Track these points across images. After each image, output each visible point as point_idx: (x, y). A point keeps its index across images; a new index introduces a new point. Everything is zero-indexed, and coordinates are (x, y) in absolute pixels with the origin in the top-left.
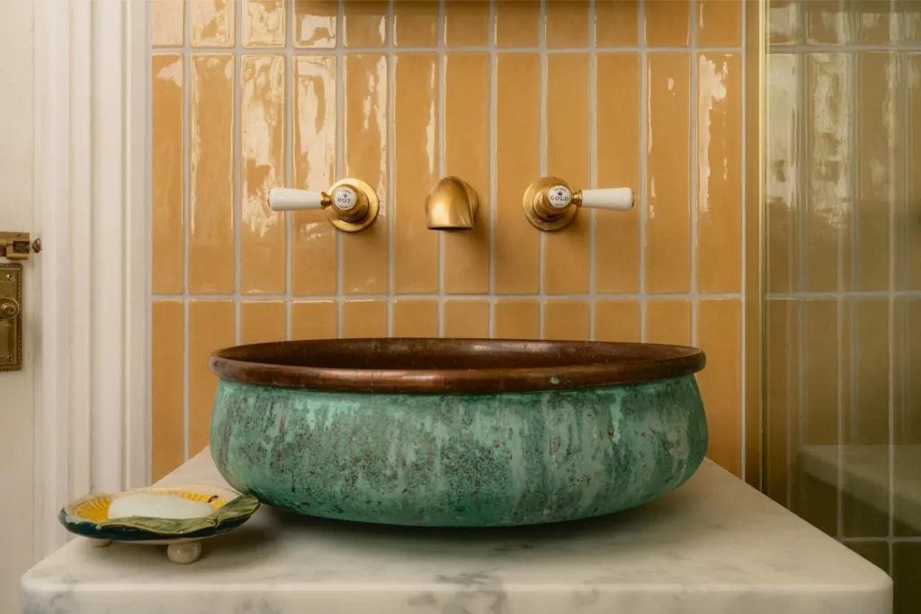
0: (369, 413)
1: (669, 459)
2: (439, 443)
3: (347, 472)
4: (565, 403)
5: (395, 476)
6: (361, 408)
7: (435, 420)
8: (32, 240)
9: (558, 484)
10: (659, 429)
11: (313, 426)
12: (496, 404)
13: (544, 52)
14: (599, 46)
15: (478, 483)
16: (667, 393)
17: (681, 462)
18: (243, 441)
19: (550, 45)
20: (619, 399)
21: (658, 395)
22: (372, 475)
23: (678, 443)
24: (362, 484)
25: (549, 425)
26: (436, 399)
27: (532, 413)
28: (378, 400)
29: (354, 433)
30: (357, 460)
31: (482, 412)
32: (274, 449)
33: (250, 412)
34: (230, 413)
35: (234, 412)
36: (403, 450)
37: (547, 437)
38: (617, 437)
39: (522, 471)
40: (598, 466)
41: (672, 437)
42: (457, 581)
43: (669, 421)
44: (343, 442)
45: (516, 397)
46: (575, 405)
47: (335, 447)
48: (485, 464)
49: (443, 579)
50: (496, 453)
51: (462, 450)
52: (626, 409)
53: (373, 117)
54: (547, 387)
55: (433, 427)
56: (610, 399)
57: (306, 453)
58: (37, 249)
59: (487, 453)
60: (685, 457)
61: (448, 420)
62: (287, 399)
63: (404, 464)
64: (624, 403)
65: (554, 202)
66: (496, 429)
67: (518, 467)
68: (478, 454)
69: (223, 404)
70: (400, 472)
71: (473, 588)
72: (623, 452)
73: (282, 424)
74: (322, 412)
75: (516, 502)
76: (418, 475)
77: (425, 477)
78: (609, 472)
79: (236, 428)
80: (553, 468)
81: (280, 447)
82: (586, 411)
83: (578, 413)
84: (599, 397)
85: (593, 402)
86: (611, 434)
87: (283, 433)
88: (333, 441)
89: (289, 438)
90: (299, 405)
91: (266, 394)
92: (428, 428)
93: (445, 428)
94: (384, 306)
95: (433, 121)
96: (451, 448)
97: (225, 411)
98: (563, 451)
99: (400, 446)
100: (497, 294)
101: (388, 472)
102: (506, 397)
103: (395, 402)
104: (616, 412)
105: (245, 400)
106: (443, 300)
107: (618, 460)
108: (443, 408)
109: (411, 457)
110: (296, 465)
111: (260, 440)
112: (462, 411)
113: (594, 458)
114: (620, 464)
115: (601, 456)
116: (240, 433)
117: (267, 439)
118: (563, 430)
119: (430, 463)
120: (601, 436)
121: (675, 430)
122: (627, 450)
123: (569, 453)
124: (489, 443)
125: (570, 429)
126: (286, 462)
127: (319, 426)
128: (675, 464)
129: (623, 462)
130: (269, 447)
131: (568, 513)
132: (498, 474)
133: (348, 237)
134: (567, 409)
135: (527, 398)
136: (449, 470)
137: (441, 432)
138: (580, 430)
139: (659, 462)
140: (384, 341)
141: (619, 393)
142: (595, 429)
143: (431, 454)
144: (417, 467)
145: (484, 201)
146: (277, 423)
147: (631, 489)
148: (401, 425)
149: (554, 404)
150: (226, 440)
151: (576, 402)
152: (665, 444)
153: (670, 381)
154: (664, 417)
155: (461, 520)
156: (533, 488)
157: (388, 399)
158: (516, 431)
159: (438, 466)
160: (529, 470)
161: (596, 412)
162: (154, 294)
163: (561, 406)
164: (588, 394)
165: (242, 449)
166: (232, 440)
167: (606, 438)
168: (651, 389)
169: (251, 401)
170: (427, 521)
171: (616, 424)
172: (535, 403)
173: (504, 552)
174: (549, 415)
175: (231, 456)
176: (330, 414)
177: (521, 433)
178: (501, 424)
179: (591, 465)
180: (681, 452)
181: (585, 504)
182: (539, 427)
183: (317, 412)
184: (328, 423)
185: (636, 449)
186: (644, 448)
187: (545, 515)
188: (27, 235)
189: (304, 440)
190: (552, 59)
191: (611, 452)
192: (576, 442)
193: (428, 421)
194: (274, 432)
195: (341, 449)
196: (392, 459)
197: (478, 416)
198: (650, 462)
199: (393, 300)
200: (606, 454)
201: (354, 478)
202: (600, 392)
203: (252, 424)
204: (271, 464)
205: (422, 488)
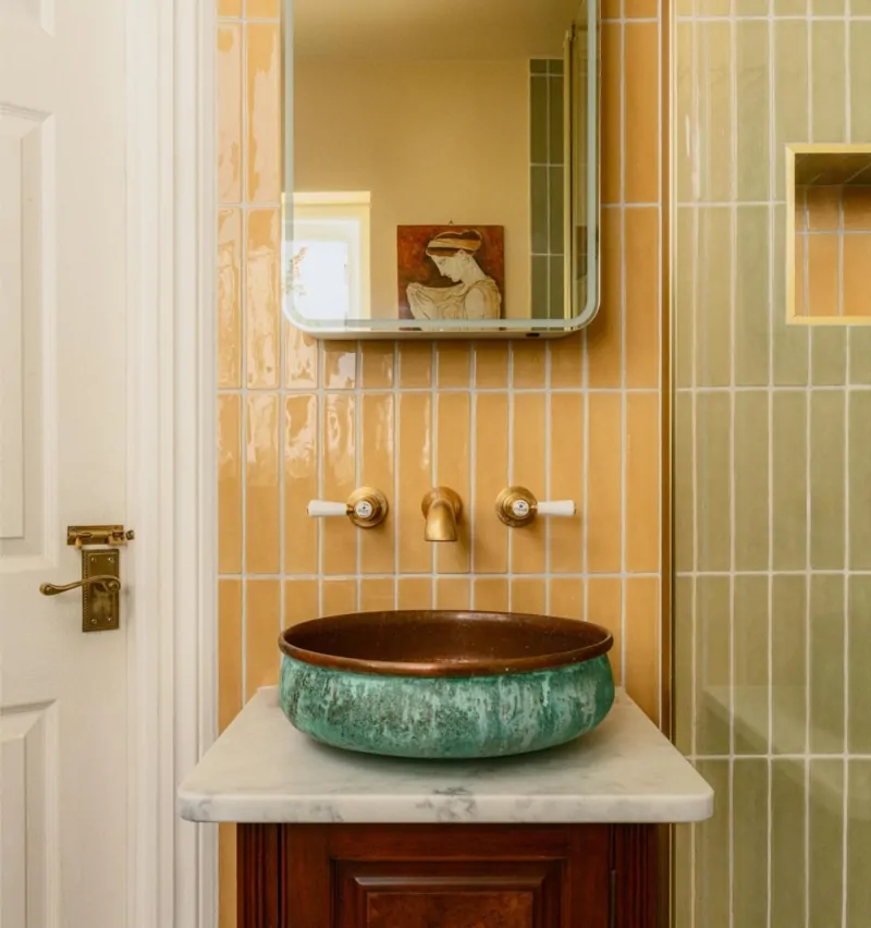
0: (391, 689)
1: (581, 715)
2: (434, 708)
3: (377, 726)
4: (513, 682)
5: (407, 729)
6: (386, 686)
7: (432, 694)
8: (126, 530)
9: (508, 733)
10: (574, 695)
11: (355, 696)
12: (470, 683)
13: (511, 391)
14: (552, 387)
15: (458, 734)
16: (581, 672)
17: (589, 716)
18: (308, 702)
19: (515, 387)
20: (547, 678)
21: (575, 672)
22: (393, 728)
23: (588, 704)
24: (386, 733)
25: (503, 696)
26: (432, 680)
27: (493, 689)
28: (396, 681)
29: (382, 701)
30: (383, 719)
31: (461, 689)
32: (330, 709)
33: (312, 684)
34: (297, 682)
35: (300, 682)
36: (413, 712)
37: (501, 704)
38: (546, 702)
39: (485, 725)
40: (533, 721)
41: (583, 700)
42: (446, 793)
43: (582, 690)
44: (374, 707)
45: (482, 679)
46: (519, 683)
47: (370, 709)
48: (462, 722)
49: (437, 792)
50: (470, 714)
51: (448, 712)
52: (553, 685)
53: (383, 441)
54: (501, 673)
55: (431, 698)
56: (542, 678)
57: (351, 713)
58: (130, 536)
59: (464, 715)
60: (593, 712)
61: (440, 694)
62: (338, 677)
63: (413, 721)
64: (551, 679)
65: (516, 512)
66: (469, 699)
67: (483, 723)
68: (458, 716)
69: (292, 675)
70: (410, 726)
71: (455, 797)
72: (550, 712)
73: (335, 694)
74: (361, 687)
75: (481, 745)
76: (422, 728)
77: (425, 729)
78: (540, 724)
79: (303, 693)
80: (505, 723)
81: (334, 708)
82: (527, 686)
83: (521, 688)
84: (536, 678)
85: (531, 680)
86: (542, 701)
87: (336, 699)
88: (368, 706)
89: (340, 702)
90: (345, 682)
91: (323, 673)
92: (427, 698)
93: (438, 699)
94: (391, 582)
95: (428, 443)
96: (442, 711)
97: (294, 680)
98: (511, 712)
99: (411, 710)
100: (476, 573)
101: (403, 726)
102: (475, 679)
103: (407, 682)
104: (546, 686)
105: (309, 675)
106: (436, 577)
107: (547, 718)
108: (437, 686)
109: (417, 717)
110: (344, 720)
111: (319, 703)
112: (448, 687)
113: (530, 716)
114: (548, 719)
115: (535, 715)
116: (305, 697)
117: (325, 703)
118: (511, 699)
119: (429, 721)
120: (535, 702)
121: (586, 694)
122: (552, 710)
123: (515, 713)
124: (464, 707)
125: (516, 698)
126: (338, 718)
127: (359, 697)
128: (585, 718)
129: (549, 718)
130: (326, 707)
131: (515, 750)
132: (470, 728)
133: (364, 531)
134: (515, 686)
135: (489, 679)
136: (440, 725)
137: (436, 702)
138: (522, 699)
139: (574, 716)
140: (392, 614)
141: (548, 674)
142: (531, 698)
143: (429, 714)
144: (420, 723)
145: (466, 504)
146: (332, 692)
147: (555, 735)
148: (411, 697)
149: (505, 683)
150: (295, 700)
151: (520, 681)
152: (578, 705)
153: (585, 663)
154: (579, 688)
155: (448, 755)
156: (492, 736)
157: (402, 680)
158: (482, 700)
159: (433, 723)
160: (489, 725)
161: (532, 686)
162: (219, 573)
163: (510, 684)
164: (528, 676)
165: (308, 708)
166: (300, 700)
167: (539, 704)
168: (570, 670)
169: (313, 676)
170: (427, 755)
171: (545, 694)
172: (494, 683)
173: (475, 774)
174: (502, 690)
175: (299, 711)
176: (366, 688)
177: (485, 701)
178: (473, 696)
179: (529, 721)
180: (589, 709)
181: (525, 745)
182: (496, 698)
183: (358, 687)
184: (365, 694)
185: (558, 710)
186: (564, 709)
187: (500, 752)
188: (122, 527)
189: (349, 704)
190: (517, 397)
191: (542, 712)
192: (519, 706)
193: (427, 694)
194: (329, 698)
195: (373, 711)
196: (405, 718)
197: (458, 691)
198: (568, 717)
199: (397, 577)
200: (539, 714)
201: (382, 730)
202: (536, 674)
203: (313, 692)
204: (329, 719)
205: (424, 737)
